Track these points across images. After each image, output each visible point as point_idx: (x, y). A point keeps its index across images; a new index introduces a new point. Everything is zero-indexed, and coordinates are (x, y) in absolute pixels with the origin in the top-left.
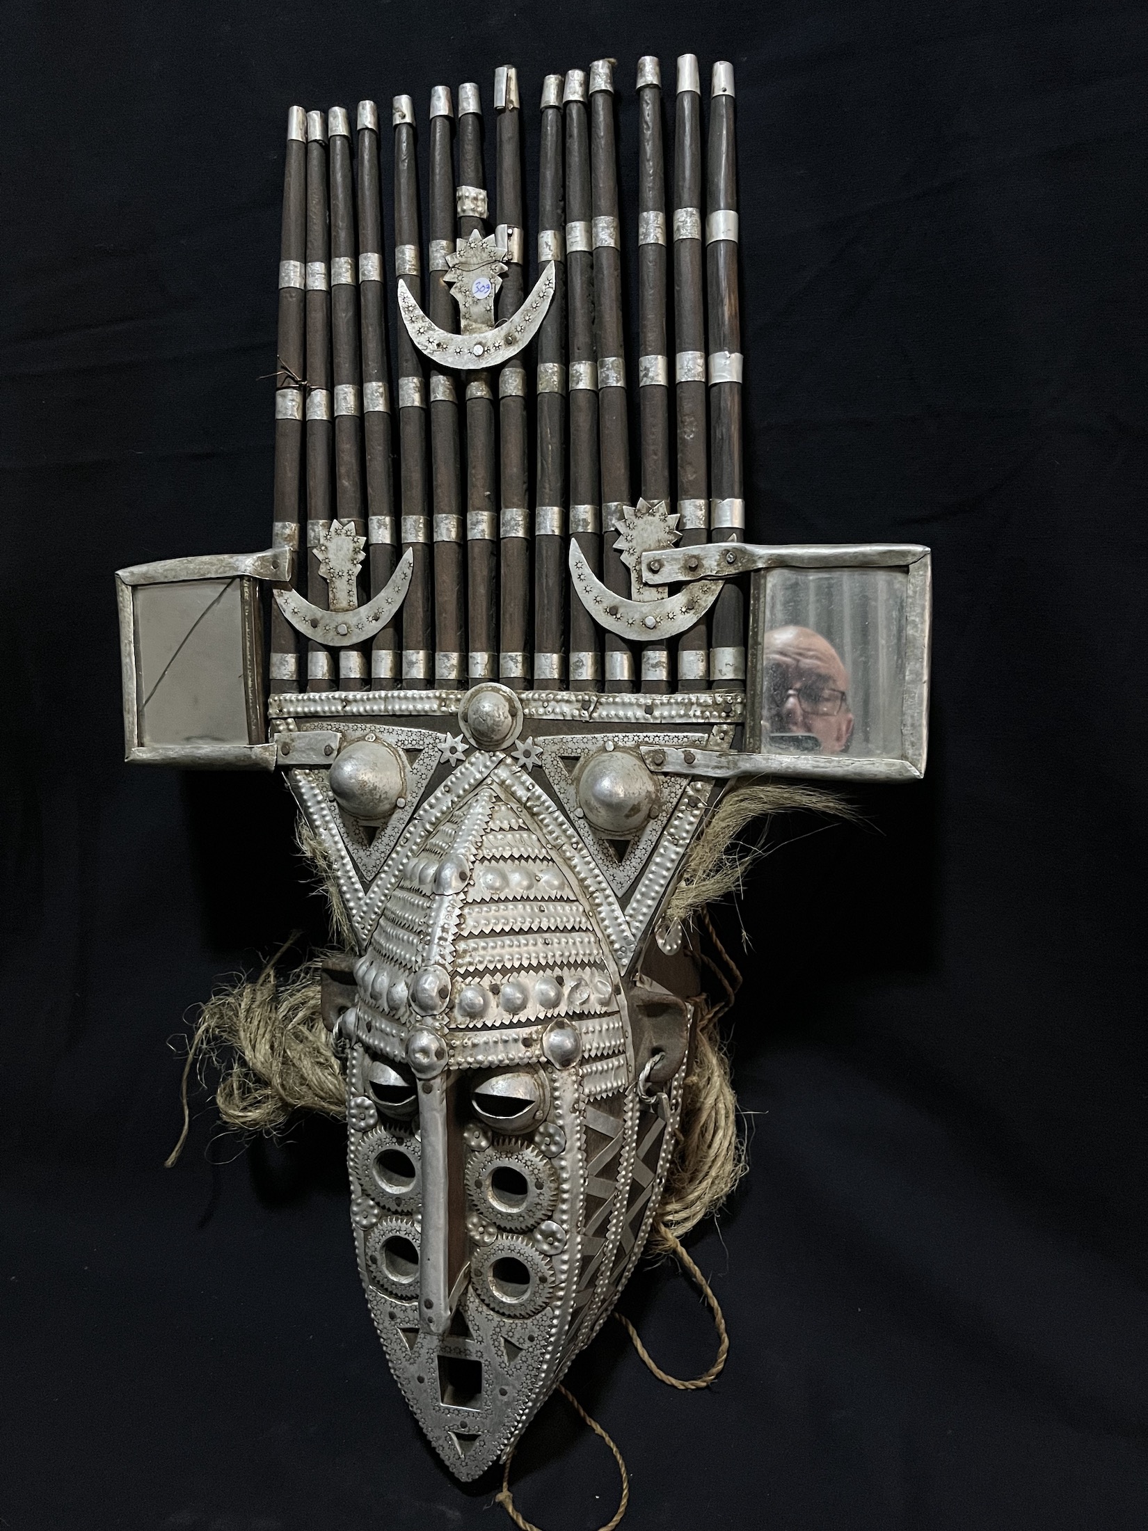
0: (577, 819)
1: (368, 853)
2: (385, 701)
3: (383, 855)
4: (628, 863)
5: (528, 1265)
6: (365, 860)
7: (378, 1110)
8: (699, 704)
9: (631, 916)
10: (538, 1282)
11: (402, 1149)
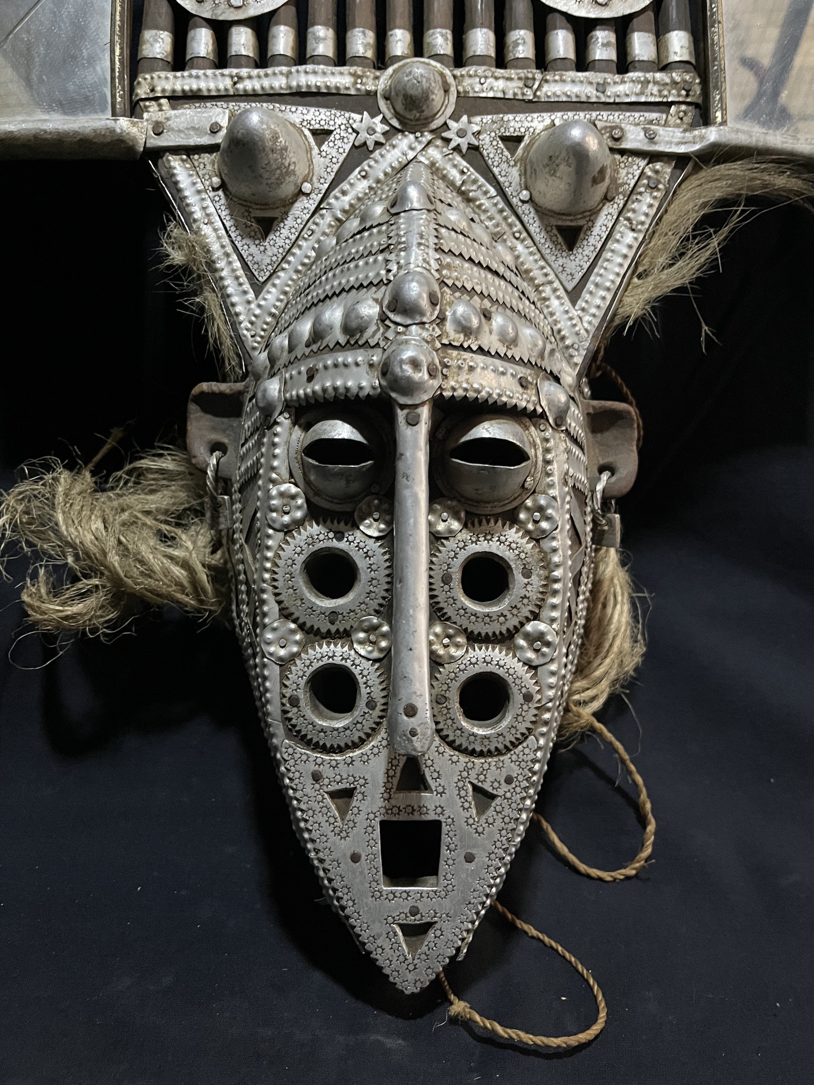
0: (520, 204)
1: (262, 248)
2: (287, 77)
3: (281, 250)
4: (580, 250)
5: (510, 680)
6: (258, 258)
7: (307, 500)
8: (656, 83)
9: (583, 310)
10: (522, 701)
11: (342, 545)
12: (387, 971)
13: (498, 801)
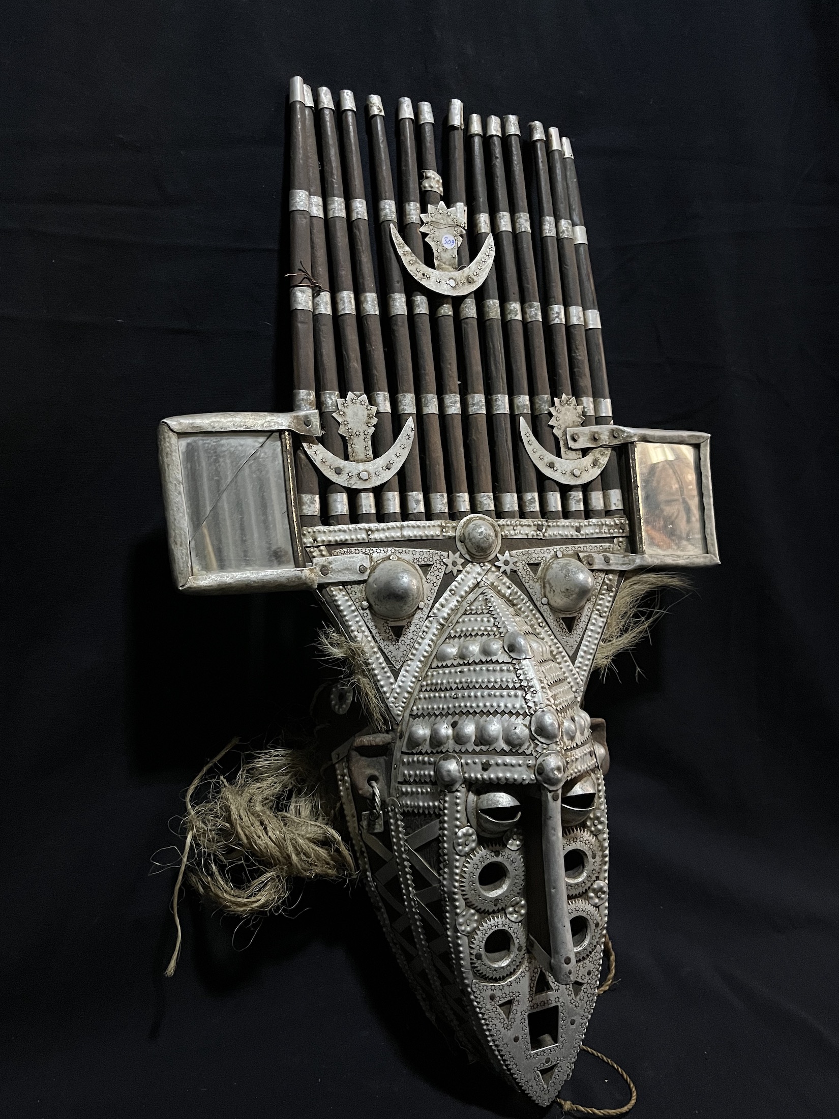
0: (542, 605)
1: (397, 647)
3: (408, 647)
4: (575, 632)
6: (395, 653)
7: (478, 835)
8: (607, 525)
9: (579, 667)
10: (594, 927)
11: (499, 859)
12: (534, 1098)
13: (584, 986)
